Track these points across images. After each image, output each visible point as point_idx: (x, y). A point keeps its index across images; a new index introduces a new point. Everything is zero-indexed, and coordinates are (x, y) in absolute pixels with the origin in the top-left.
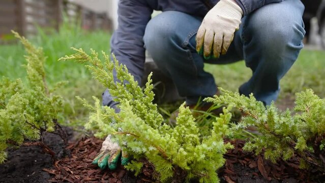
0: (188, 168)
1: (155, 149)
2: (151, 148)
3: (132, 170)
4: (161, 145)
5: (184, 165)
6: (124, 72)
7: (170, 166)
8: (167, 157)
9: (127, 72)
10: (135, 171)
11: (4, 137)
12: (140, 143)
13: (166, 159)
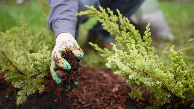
0: (183, 97)
1: (161, 83)
2: (158, 83)
3: (135, 97)
4: (164, 79)
5: (180, 94)
6: (127, 24)
7: (169, 96)
8: (167, 88)
9: (129, 23)
10: (136, 98)
11: (43, 75)
12: (150, 79)
13: (166, 90)
